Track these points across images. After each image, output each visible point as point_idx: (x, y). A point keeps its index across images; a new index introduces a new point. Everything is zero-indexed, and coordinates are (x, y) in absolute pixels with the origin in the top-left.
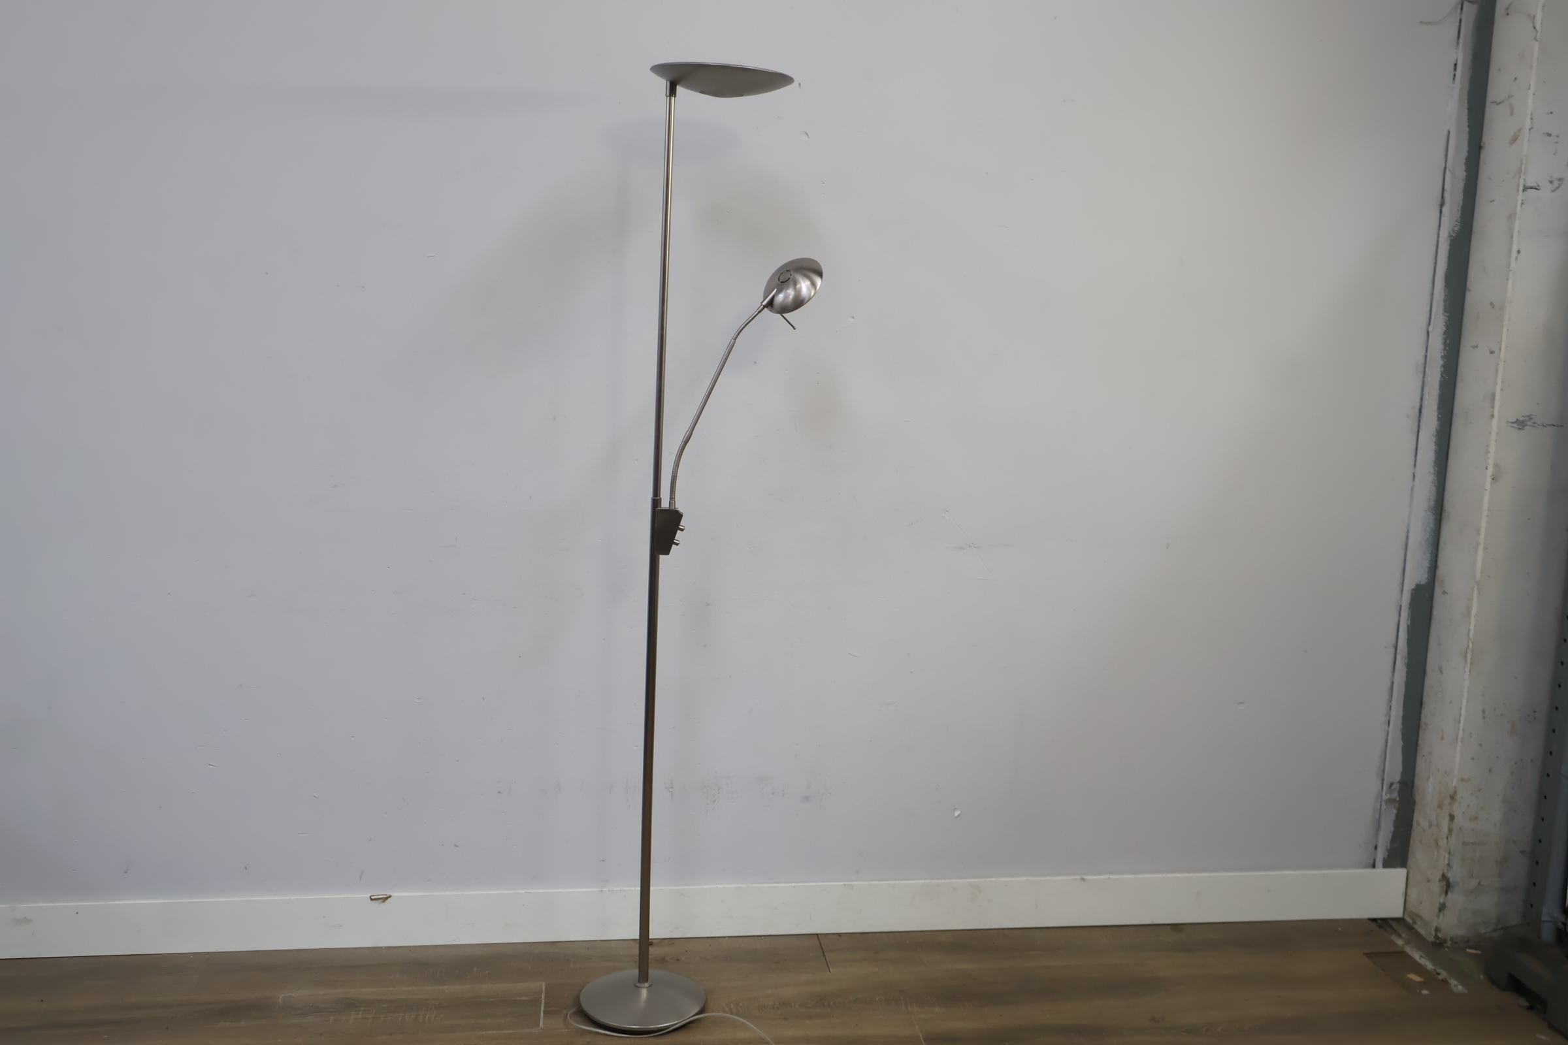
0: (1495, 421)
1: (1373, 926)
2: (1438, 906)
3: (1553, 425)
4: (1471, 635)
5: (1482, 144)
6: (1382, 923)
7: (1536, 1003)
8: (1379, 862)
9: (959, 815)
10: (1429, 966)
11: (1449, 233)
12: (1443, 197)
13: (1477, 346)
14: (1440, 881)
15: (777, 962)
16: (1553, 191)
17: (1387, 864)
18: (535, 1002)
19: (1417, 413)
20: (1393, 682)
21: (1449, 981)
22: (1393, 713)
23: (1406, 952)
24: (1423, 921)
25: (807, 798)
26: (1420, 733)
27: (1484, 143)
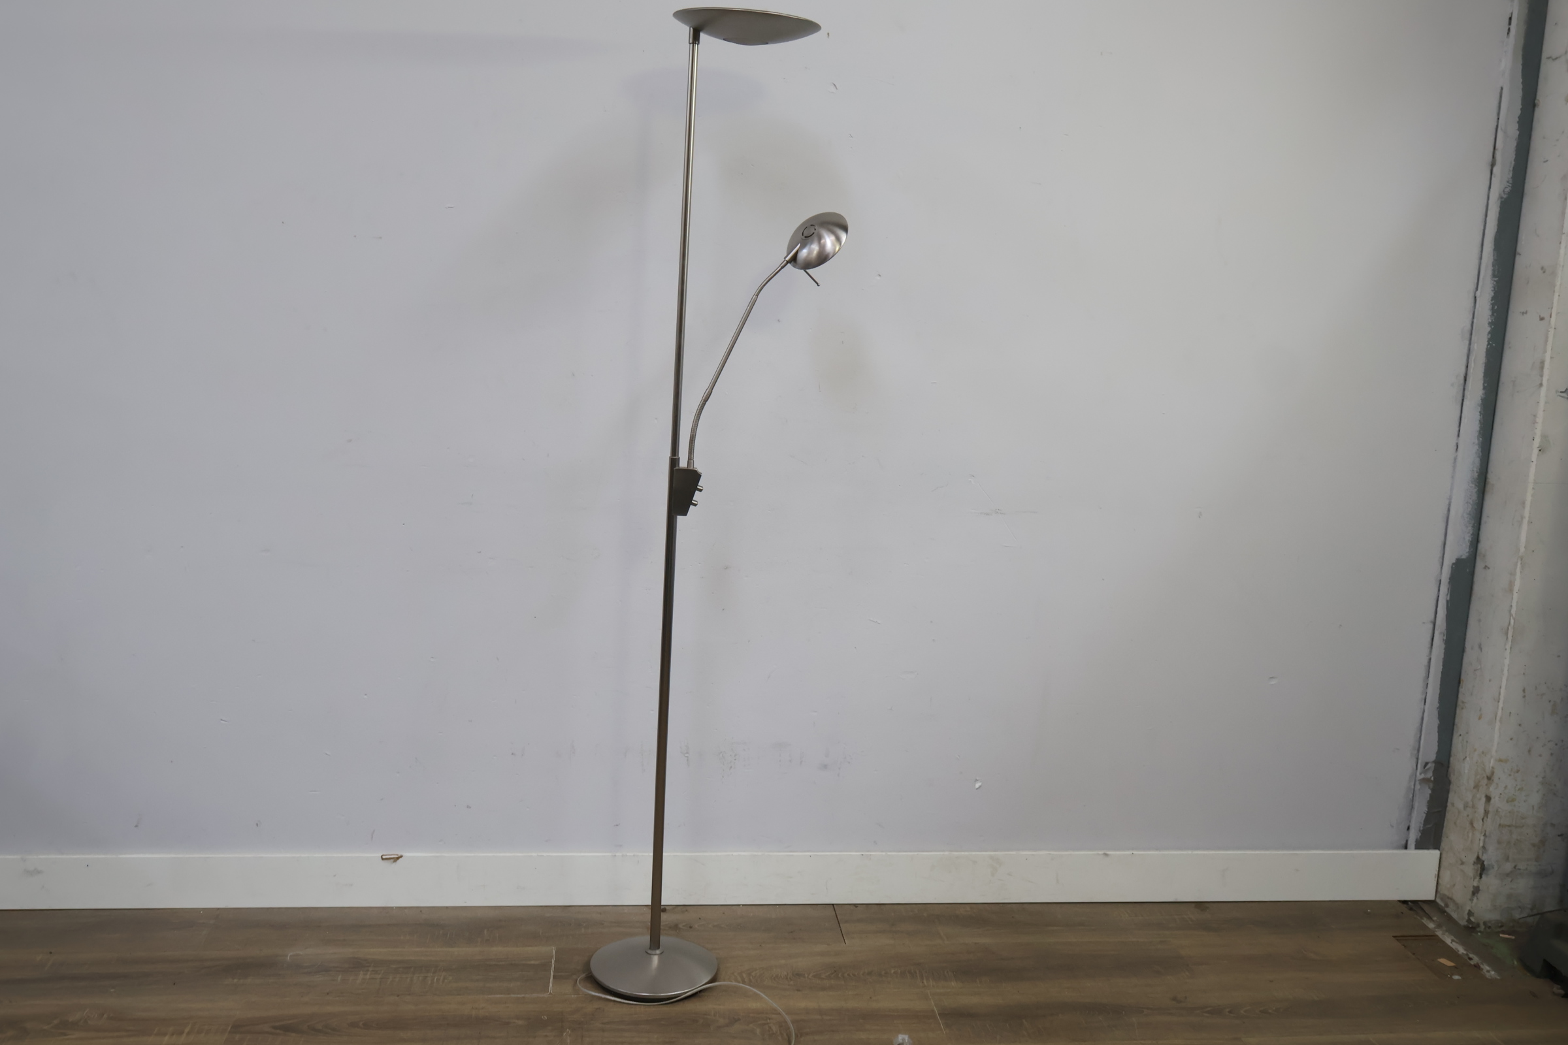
0: (1543, 390)
1: (1404, 908)
2: (1472, 889)
4: (1513, 611)
5: (1536, 101)
6: (1414, 906)
8: (1412, 843)
9: (980, 787)
10: (1461, 950)
11: (1500, 195)
12: (1494, 156)
13: (1526, 313)
14: (1474, 863)
15: (791, 932)
17: (1420, 845)
18: (545, 966)
19: (1462, 382)
20: (1430, 659)
21: (1482, 966)
22: (1430, 690)
23: (1437, 936)
24: (1456, 904)
25: (825, 767)
26: (1458, 711)
27: (1539, 100)
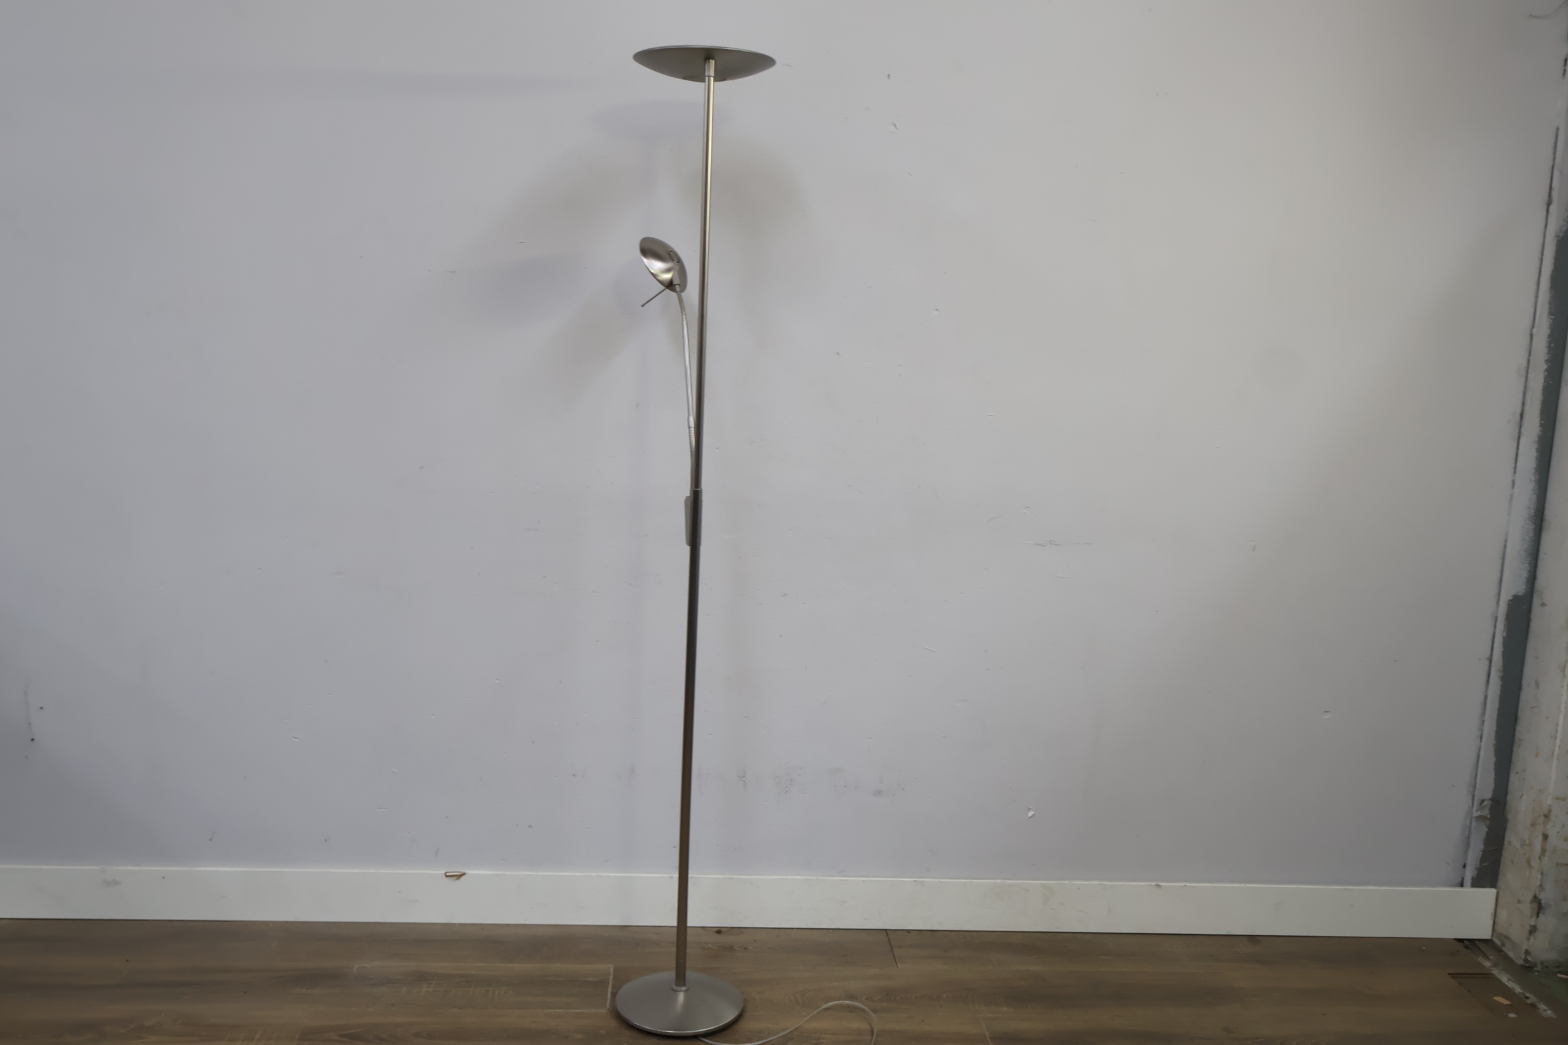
1: (1459, 946)
2: (1528, 928)
6: (1469, 944)
8: (1468, 880)
9: (1033, 816)
10: (1518, 989)
11: (1556, 233)
12: (1550, 196)
14: (1531, 902)
15: (845, 956)
17: (1476, 883)
18: (604, 983)
19: (1519, 419)
20: (1486, 696)
21: (1538, 1005)
22: (1486, 727)
23: (1492, 974)
24: (1513, 943)
25: (879, 793)
26: (1515, 749)
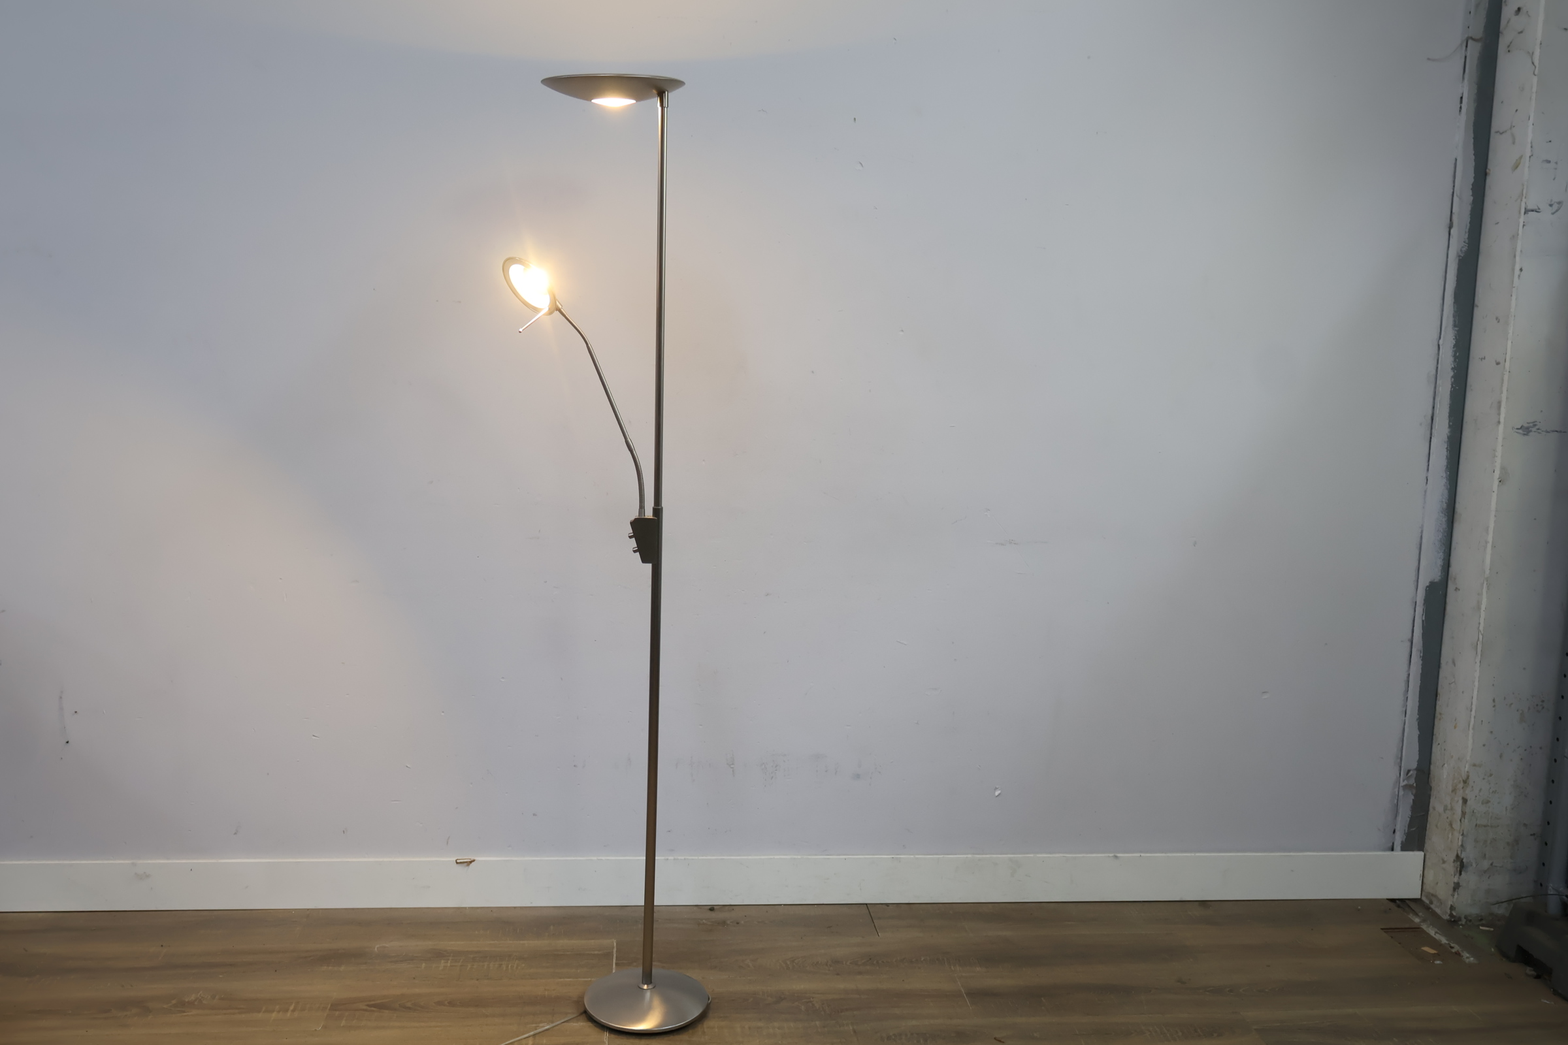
0: (1501, 427)
1: (1392, 905)
2: (1453, 885)
3: (1557, 431)
4: (1481, 628)
5: (1487, 170)
6: (1401, 904)
7: (1542, 972)
8: (1398, 845)
9: (999, 794)
10: (1444, 941)
11: (1458, 253)
12: (1451, 220)
13: (1484, 358)
14: (1454, 861)
15: (830, 927)
16: (1553, 214)
17: (1404, 848)
18: (609, 955)
19: (1430, 421)
20: (1409, 675)
21: (1462, 954)
22: (1409, 703)
23: (1421, 928)
24: (1439, 900)
25: (858, 776)
26: (1436, 723)
27: (1490, 170)
